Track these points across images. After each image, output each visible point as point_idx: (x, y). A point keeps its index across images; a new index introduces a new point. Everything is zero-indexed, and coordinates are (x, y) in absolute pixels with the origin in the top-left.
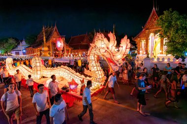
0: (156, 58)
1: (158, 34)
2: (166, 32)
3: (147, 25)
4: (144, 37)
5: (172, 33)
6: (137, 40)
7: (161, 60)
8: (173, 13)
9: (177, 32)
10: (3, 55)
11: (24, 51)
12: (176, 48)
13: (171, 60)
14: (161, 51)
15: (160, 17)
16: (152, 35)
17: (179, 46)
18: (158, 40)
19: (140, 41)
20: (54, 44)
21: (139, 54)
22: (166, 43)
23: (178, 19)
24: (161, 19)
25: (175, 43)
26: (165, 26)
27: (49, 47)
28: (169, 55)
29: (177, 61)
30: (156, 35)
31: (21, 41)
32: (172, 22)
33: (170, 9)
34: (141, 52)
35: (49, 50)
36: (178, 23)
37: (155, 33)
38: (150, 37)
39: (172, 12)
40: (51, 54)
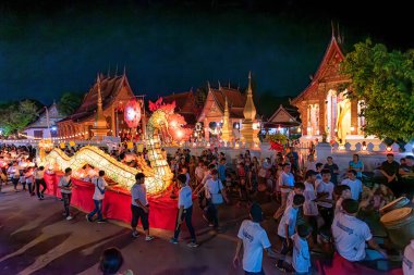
0: (344, 143)
1: (346, 91)
2: (363, 88)
3: (321, 73)
4: (313, 97)
5: (374, 89)
6: (300, 105)
7: (353, 148)
8: (374, 49)
9: (384, 88)
10: (6, 138)
11: (54, 129)
12: (386, 121)
13: (376, 149)
14: (353, 129)
15: (348, 56)
16: (331, 93)
17: (391, 118)
18: (346, 104)
19: (307, 107)
20: (121, 114)
21: (306, 134)
22: (362, 110)
23: (385, 61)
24: (350, 60)
25: (381, 111)
26: (357, 74)
27: (108, 120)
28: (371, 137)
29: (389, 149)
30: (341, 94)
31: (49, 107)
32: (372, 67)
34: (309, 130)
35: (110, 127)
36: (387, 69)
37: (339, 89)
38: (329, 99)
39: (373, 46)
40: (114, 134)
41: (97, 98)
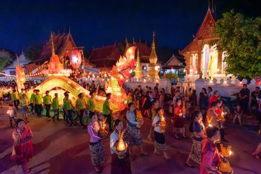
0: (212, 79)
1: (215, 45)
2: (226, 43)
3: (200, 33)
4: (195, 49)
5: (233, 44)
6: (186, 55)
7: (218, 82)
8: (235, 17)
9: (240, 43)
12: (240, 65)
13: (233, 82)
14: (218, 70)
15: (218, 21)
16: (206, 46)
17: (243, 63)
18: (215, 53)
19: (190, 56)
21: (189, 73)
22: (225, 58)
23: (242, 25)
24: (219, 24)
25: (237, 58)
26: (224, 34)
29: (241, 83)
30: (212, 47)
32: (233, 29)
33: (232, 11)
34: (191, 70)
36: (242, 30)
37: (211, 44)
38: (204, 50)
39: (234, 14)
41: (51, 49)
